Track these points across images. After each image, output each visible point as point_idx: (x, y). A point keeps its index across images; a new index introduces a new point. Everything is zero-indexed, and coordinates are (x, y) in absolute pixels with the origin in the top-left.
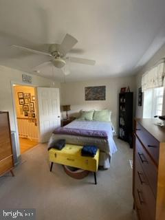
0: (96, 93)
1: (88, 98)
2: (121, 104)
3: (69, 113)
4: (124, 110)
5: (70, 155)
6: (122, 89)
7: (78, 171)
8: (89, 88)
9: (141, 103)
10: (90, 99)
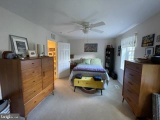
0: (91, 48)
1: (86, 51)
2: (107, 55)
3: (73, 59)
4: (109, 58)
5: (88, 81)
6: (108, 46)
7: (93, 90)
8: (87, 44)
9: (119, 54)
10: (87, 51)
